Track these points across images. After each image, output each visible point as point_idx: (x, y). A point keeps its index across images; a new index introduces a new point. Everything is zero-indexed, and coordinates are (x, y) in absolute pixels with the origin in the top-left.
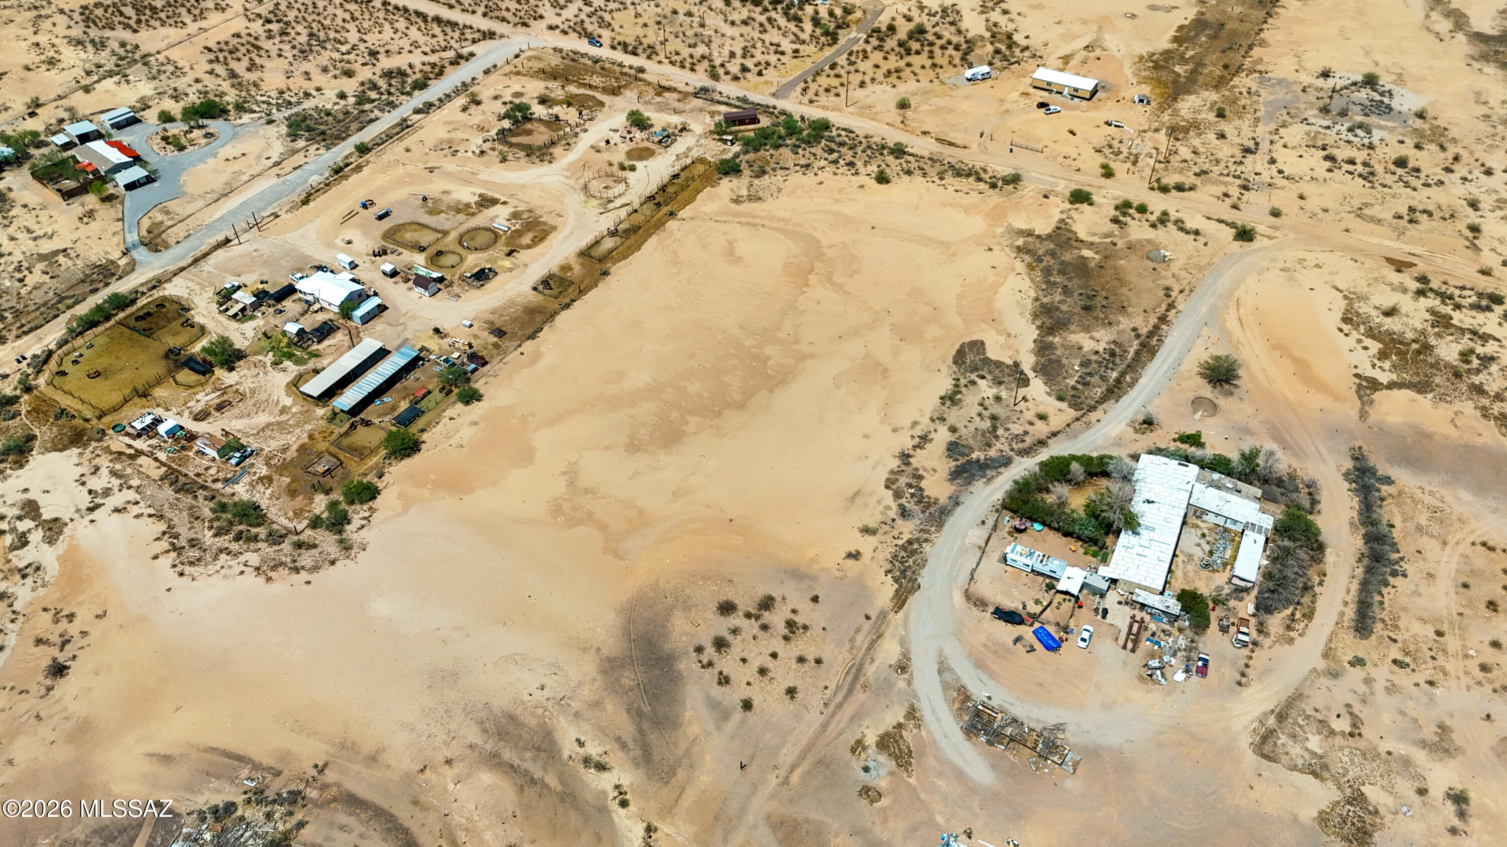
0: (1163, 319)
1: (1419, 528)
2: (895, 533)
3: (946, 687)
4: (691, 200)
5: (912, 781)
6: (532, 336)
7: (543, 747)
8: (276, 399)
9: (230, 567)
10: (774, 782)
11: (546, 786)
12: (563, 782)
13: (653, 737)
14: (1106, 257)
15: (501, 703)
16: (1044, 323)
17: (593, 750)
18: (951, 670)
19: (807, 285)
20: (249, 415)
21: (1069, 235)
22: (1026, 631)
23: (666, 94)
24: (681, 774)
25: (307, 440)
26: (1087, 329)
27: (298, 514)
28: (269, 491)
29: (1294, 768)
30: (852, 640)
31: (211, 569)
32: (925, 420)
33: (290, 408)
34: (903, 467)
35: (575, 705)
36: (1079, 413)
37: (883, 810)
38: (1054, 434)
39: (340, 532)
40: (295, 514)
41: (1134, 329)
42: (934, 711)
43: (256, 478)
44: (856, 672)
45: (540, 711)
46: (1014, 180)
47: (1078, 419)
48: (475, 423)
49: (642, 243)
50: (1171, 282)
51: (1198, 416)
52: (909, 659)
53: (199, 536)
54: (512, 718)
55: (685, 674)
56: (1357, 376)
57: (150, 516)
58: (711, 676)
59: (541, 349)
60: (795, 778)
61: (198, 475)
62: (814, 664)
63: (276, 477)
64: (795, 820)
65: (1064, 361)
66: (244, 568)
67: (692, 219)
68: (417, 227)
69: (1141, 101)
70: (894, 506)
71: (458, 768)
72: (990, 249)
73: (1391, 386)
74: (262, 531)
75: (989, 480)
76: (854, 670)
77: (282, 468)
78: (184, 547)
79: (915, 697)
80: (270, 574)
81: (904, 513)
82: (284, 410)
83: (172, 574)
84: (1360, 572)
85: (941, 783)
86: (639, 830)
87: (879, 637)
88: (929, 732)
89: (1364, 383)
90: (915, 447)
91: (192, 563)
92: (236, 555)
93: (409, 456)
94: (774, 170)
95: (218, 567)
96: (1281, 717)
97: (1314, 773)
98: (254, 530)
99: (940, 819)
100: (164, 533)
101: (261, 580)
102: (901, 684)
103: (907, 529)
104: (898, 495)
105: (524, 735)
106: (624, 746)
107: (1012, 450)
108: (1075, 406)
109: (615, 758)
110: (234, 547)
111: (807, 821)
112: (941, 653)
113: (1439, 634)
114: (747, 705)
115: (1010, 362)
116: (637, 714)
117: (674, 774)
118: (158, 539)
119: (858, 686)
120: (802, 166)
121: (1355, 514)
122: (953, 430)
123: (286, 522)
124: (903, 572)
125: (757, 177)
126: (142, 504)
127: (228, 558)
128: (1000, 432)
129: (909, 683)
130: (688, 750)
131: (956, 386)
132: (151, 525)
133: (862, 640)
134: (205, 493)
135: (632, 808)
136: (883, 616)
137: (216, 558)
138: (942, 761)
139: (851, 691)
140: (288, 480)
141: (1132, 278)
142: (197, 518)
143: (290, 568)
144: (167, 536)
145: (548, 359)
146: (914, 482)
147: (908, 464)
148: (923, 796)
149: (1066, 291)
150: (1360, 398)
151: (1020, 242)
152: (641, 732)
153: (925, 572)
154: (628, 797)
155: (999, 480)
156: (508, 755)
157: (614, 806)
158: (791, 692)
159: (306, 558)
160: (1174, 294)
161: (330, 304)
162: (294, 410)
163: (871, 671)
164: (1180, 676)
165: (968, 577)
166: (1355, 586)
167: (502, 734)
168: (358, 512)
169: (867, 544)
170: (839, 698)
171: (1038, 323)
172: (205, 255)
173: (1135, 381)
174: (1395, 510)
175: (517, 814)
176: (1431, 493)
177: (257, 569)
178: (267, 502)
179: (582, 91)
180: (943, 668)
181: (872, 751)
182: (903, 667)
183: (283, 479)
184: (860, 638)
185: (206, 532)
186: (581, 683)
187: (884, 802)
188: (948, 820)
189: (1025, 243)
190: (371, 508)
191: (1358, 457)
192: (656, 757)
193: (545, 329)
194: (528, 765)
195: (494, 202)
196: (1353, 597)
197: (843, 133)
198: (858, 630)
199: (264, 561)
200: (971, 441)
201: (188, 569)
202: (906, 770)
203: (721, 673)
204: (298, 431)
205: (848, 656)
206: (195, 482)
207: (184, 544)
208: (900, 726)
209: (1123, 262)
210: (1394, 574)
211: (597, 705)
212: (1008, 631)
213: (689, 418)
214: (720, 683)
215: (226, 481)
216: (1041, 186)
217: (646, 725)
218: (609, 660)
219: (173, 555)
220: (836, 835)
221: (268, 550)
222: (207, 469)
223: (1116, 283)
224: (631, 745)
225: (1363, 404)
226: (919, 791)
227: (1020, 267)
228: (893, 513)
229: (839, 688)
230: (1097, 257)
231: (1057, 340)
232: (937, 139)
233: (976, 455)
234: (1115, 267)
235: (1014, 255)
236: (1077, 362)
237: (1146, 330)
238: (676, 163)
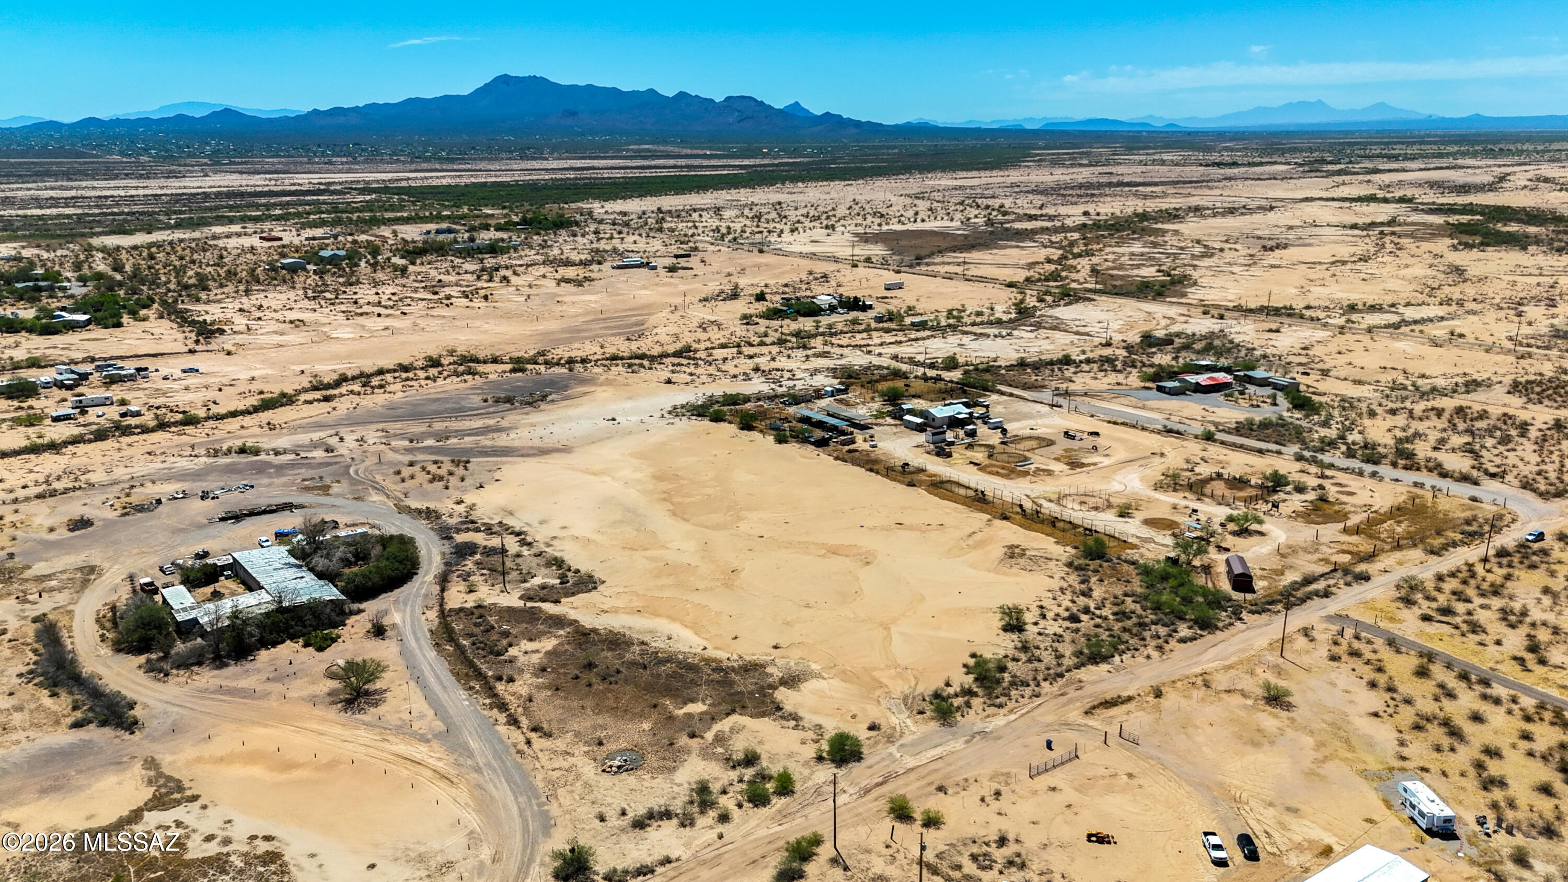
1: (19, 709)
4: (1031, 529)
14: (670, 718)
36: (448, 607)
38: (443, 590)
41: (511, 681)
47: (442, 604)
51: (341, 662)
56: (195, 798)
65: (525, 625)
70: (480, 521)
72: (776, 648)
73: (136, 816)
75: (444, 554)
89: (177, 796)
103: (452, 520)
108: (459, 610)
125: (1069, 564)
128: (485, 572)
131: (569, 570)
141: (604, 719)
146: (490, 532)
147: (511, 534)
149: (634, 665)
150: (169, 778)
151: (773, 671)
155: (437, 558)
174: (55, 708)
176: (18, 742)
191: (131, 726)
209: (646, 726)
210: (30, 672)
225: (160, 775)
230: (681, 712)
231: (561, 632)
232: (1130, 699)
233: (478, 557)
234: (642, 716)
235: (748, 658)
236: (514, 631)
237: (500, 687)
238: (1128, 535)
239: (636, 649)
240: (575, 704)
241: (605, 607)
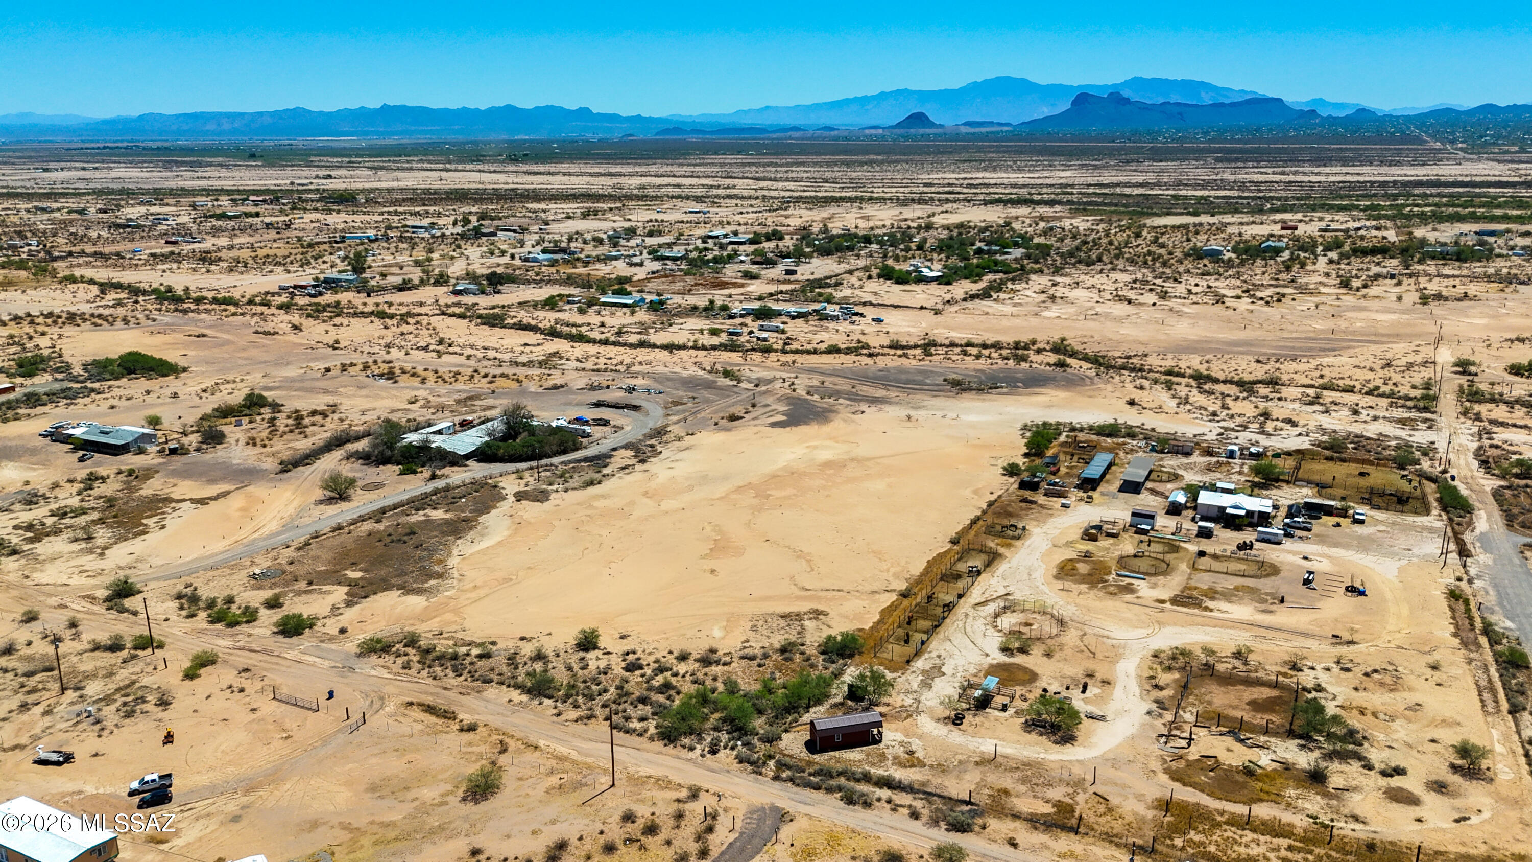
4: (886, 612)
6: (993, 502)
59: (976, 496)
67: (874, 592)
94: (766, 656)
120: (717, 662)
125: (793, 644)
145: (964, 490)
193: (985, 507)
195: (1175, 601)
209: (322, 568)
230: (347, 572)
231: (465, 514)
232: (450, 718)
234: (337, 564)
235: (451, 571)
236: (458, 504)
238: (937, 661)
239: (449, 538)
240: (349, 544)
241: (519, 514)
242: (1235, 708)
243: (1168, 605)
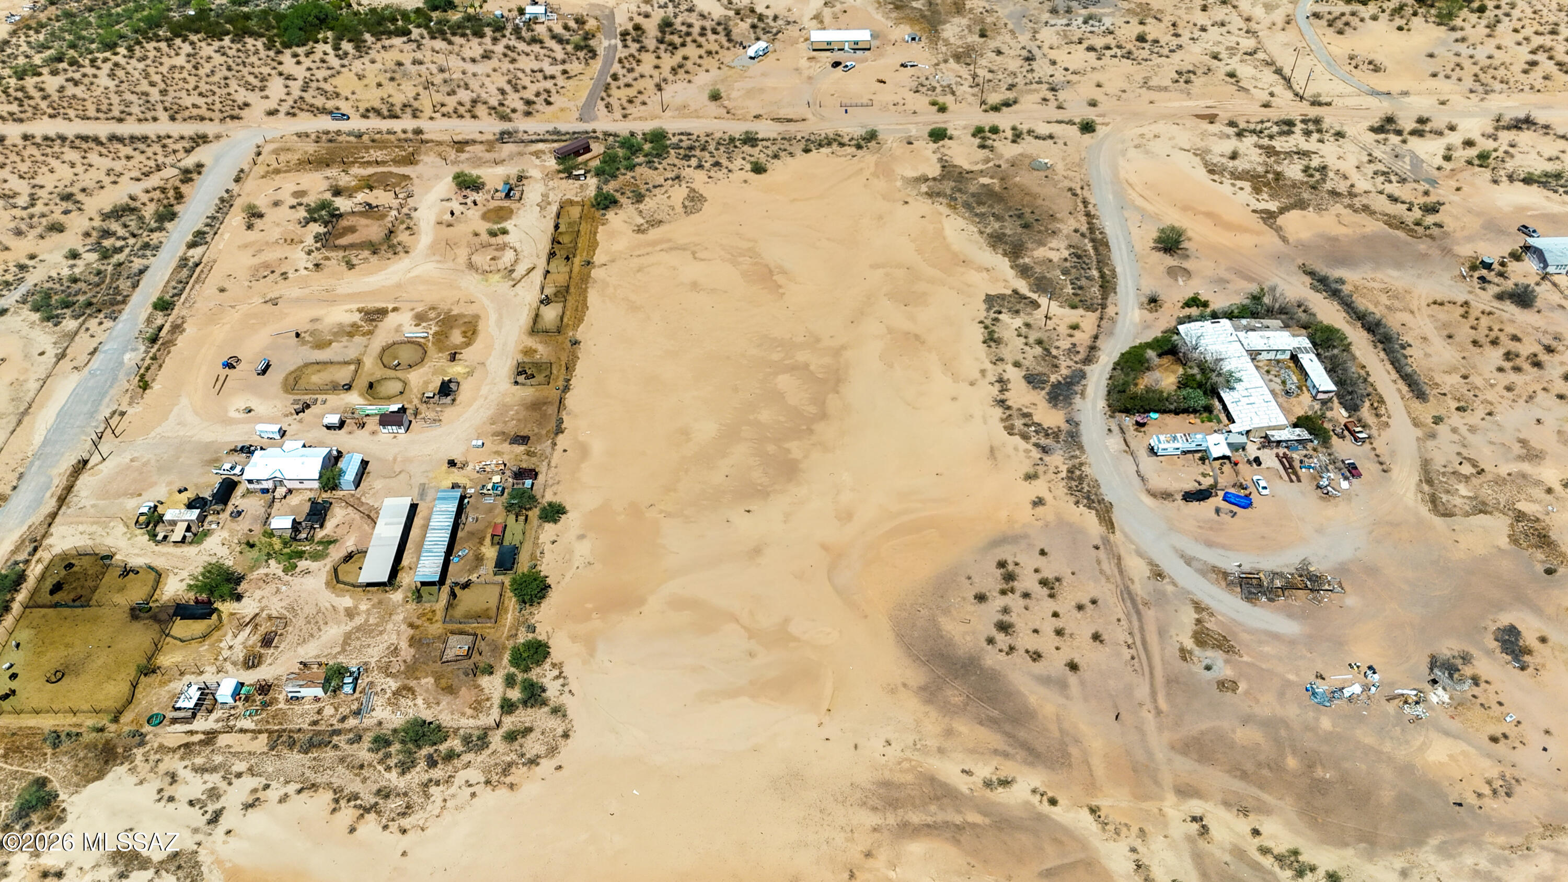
0: (1088, 215)
1: (1389, 308)
2: (1052, 469)
3: (1203, 573)
4: (594, 243)
5: (1246, 658)
6: (559, 430)
7: (939, 793)
8: (328, 605)
9: (453, 796)
10: (1150, 717)
11: (974, 826)
12: (985, 814)
13: (1022, 734)
14: (1002, 179)
15: (864, 777)
16: (1004, 250)
17: (984, 771)
18: (1194, 558)
19: (780, 287)
20: (312, 635)
21: (958, 170)
22: (1217, 501)
23: (467, 149)
24: (1074, 751)
25: (411, 632)
26: (1041, 243)
27: (478, 706)
28: (420, 701)
29: (1467, 515)
30: (1102, 572)
31: (434, 807)
32: (989, 366)
33: (356, 607)
34: (1008, 413)
35: (932, 743)
36: (1098, 313)
37: (1247, 693)
38: (1096, 337)
39: (544, 703)
40: (475, 709)
41: (1076, 231)
42: (1213, 598)
43: (389, 694)
44: (1127, 594)
45: (906, 765)
46: (872, 136)
47: (1101, 319)
48: (581, 537)
49: (585, 300)
50: (1067, 184)
51: (1181, 282)
52: (1157, 566)
53: (384, 783)
54: (887, 784)
55: (998, 667)
57: (299, 792)
58: (1019, 657)
59: (581, 438)
60: (1163, 704)
61: (315, 723)
62: (1092, 606)
63: (412, 683)
64: (1194, 738)
65: (1048, 275)
66: (471, 790)
67: (613, 261)
68: (317, 367)
69: (913, 39)
70: (1030, 447)
71: (883, 856)
72: (906, 203)
73: (1282, 211)
74: (455, 743)
75: (1083, 394)
76: (1126, 596)
77: (412, 670)
78: (377, 804)
79: (1189, 592)
80: (508, 780)
81: (1045, 450)
82: (350, 613)
83: (392, 838)
84: (1382, 354)
85: (1267, 649)
86: (1085, 815)
87: (1119, 558)
88: (1223, 615)
89: (1264, 216)
90: (1002, 391)
91: (404, 814)
92: (449, 780)
93: (543, 597)
94: (649, 190)
95: (439, 803)
96: (1430, 482)
97: (1481, 512)
98: (443, 747)
99: (1292, 677)
100: (337, 801)
101: (503, 792)
102: (1170, 588)
103: (1058, 460)
104: (1025, 437)
105: (913, 793)
106: (1006, 755)
107: (1076, 363)
108: (1090, 308)
109: (1008, 769)
110: (437, 773)
111: (1202, 733)
112: (1176, 550)
113: (1465, 377)
114: (1073, 667)
115: (1009, 292)
116: (991, 723)
117: (1069, 755)
118: (334, 810)
119: (1141, 607)
120: (673, 180)
121: (1344, 314)
122: (1017, 364)
123: (472, 722)
124: (1088, 498)
125: (639, 201)
126: (274, 784)
127: (441, 788)
128: (1054, 352)
129: (1174, 584)
130: (1061, 730)
131: (986, 327)
132: (309, 801)
133: (1109, 567)
134: (342, 737)
135: (1061, 801)
136: (1106, 541)
137: (427, 796)
138: (1252, 632)
139: (1138, 613)
140: (431, 680)
141: (1036, 189)
142: (362, 767)
143: (524, 764)
144: (343, 803)
145: (597, 447)
146: (1026, 420)
147: (1009, 408)
148: (1264, 666)
149: (998, 218)
150: (1271, 228)
151: (924, 188)
152: (1009, 735)
153: (1103, 490)
154: (1050, 794)
155: (1090, 391)
156: (916, 818)
157: (1046, 808)
158: (1096, 637)
159: (532, 745)
160: (1079, 191)
161: (301, 481)
162: (363, 607)
163: (1138, 588)
164: (1345, 485)
165: (1138, 479)
166: (1389, 367)
167: (893, 804)
168: (544, 675)
169: (1039, 488)
170: (1136, 623)
171: (1001, 251)
172: (69, 489)
173: (1113, 271)
174: (1364, 301)
175: (973, 863)
176: (1373, 280)
177: (488, 782)
178: (429, 712)
179: (370, 170)
180: (1189, 561)
181: (1197, 651)
182: (1159, 575)
183: (423, 681)
184: (1105, 566)
185: (387, 775)
186: (918, 722)
187: (1242, 686)
188: (1297, 675)
189: (929, 187)
190: (554, 665)
191: (1308, 272)
192: (1041, 749)
193: (565, 417)
194: (940, 817)
195: (383, 312)
196: (1395, 375)
197: (684, 138)
198: (1099, 562)
199: (487, 771)
200: (1040, 369)
201: (405, 822)
202: (1234, 652)
203: (1027, 652)
204: (390, 626)
205: (1113, 587)
206: (318, 733)
207: (373, 800)
208: (1199, 621)
209: (1018, 179)
210: (1403, 347)
211: (949, 733)
212: (1205, 508)
213: (787, 445)
214: (1034, 660)
215: (357, 713)
216: (898, 136)
217: (1008, 727)
218: (923, 689)
219: (371, 817)
220: (1234, 731)
221: (480, 759)
222: (319, 712)
223: (1027, 198)
224: (1010, 750)
225: (1276, 231)
226: (1258, 663)
227: (945, 210)
228: (1036, 454)
229: (1128, 615)
230: (995, 181)
231: (1027, 260)
232: (773, 120)
233: (1053, 378)
234: (1015, 185)
235: (930, 201)
236: (1058, 272)
237: (1084, 228)
238: (545, 213)
239: (989, 230)
240: (1046, 203)
241: (985, 274)
242: (367, 226)
243: (390, 307)
